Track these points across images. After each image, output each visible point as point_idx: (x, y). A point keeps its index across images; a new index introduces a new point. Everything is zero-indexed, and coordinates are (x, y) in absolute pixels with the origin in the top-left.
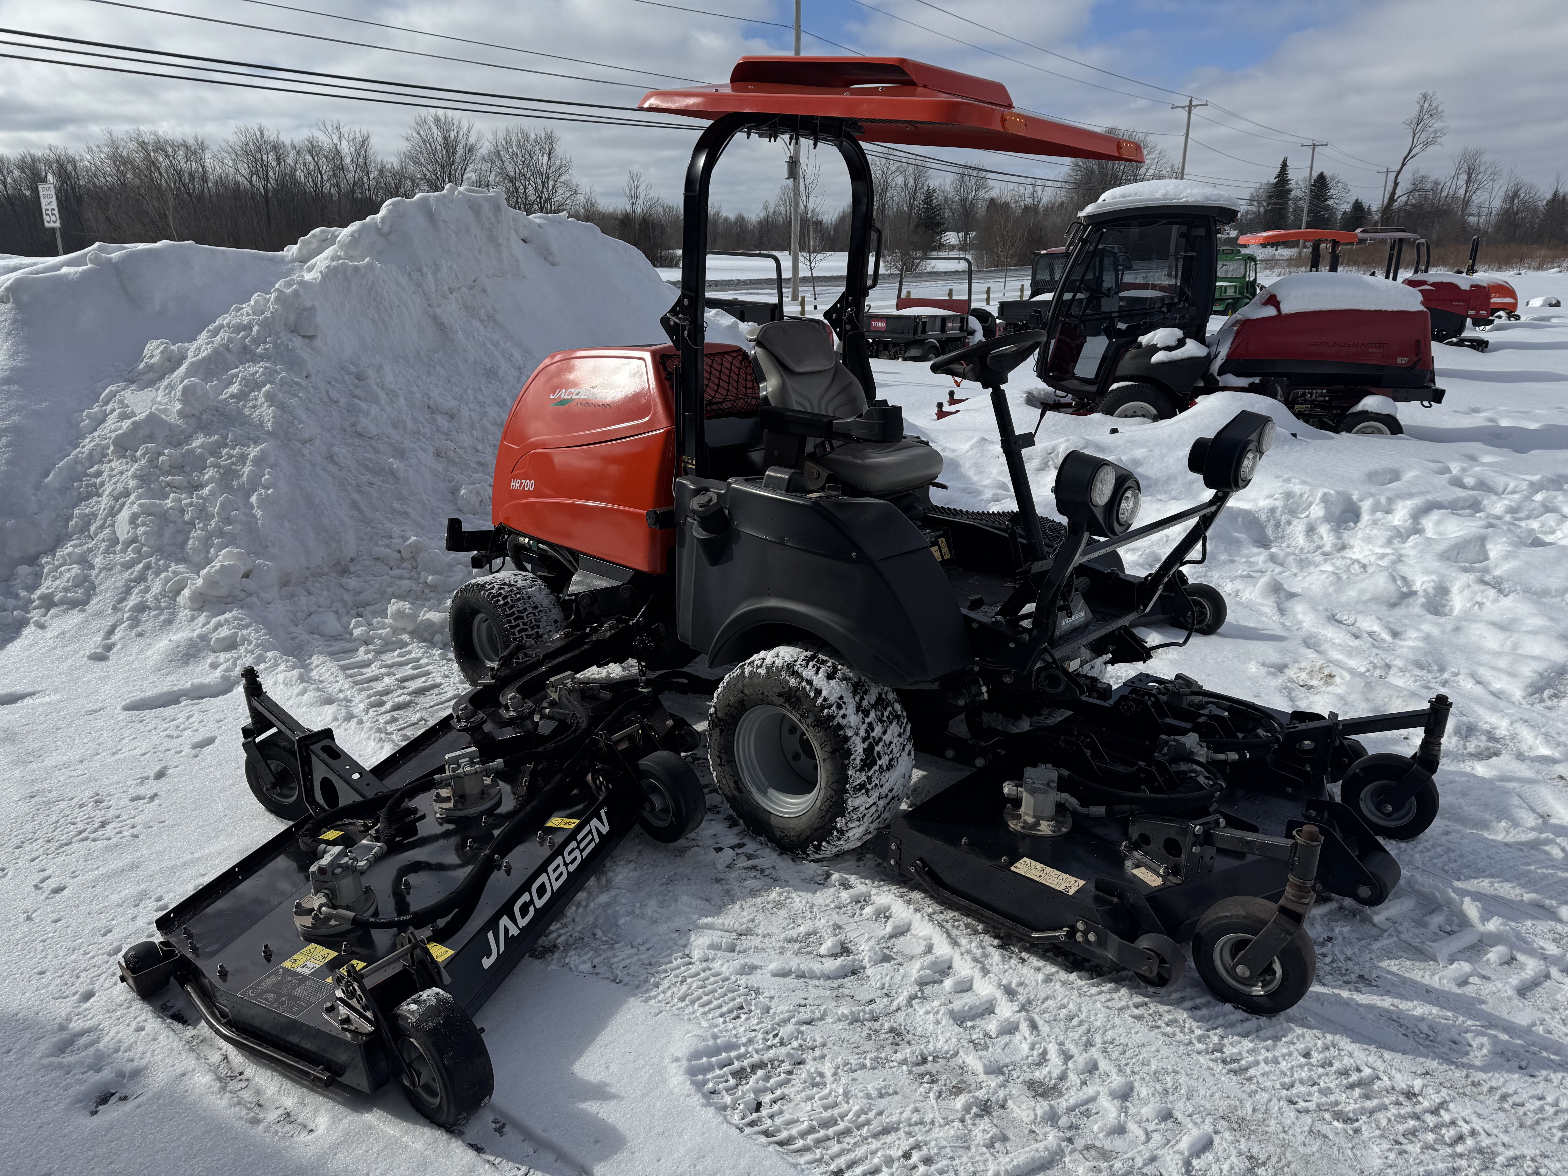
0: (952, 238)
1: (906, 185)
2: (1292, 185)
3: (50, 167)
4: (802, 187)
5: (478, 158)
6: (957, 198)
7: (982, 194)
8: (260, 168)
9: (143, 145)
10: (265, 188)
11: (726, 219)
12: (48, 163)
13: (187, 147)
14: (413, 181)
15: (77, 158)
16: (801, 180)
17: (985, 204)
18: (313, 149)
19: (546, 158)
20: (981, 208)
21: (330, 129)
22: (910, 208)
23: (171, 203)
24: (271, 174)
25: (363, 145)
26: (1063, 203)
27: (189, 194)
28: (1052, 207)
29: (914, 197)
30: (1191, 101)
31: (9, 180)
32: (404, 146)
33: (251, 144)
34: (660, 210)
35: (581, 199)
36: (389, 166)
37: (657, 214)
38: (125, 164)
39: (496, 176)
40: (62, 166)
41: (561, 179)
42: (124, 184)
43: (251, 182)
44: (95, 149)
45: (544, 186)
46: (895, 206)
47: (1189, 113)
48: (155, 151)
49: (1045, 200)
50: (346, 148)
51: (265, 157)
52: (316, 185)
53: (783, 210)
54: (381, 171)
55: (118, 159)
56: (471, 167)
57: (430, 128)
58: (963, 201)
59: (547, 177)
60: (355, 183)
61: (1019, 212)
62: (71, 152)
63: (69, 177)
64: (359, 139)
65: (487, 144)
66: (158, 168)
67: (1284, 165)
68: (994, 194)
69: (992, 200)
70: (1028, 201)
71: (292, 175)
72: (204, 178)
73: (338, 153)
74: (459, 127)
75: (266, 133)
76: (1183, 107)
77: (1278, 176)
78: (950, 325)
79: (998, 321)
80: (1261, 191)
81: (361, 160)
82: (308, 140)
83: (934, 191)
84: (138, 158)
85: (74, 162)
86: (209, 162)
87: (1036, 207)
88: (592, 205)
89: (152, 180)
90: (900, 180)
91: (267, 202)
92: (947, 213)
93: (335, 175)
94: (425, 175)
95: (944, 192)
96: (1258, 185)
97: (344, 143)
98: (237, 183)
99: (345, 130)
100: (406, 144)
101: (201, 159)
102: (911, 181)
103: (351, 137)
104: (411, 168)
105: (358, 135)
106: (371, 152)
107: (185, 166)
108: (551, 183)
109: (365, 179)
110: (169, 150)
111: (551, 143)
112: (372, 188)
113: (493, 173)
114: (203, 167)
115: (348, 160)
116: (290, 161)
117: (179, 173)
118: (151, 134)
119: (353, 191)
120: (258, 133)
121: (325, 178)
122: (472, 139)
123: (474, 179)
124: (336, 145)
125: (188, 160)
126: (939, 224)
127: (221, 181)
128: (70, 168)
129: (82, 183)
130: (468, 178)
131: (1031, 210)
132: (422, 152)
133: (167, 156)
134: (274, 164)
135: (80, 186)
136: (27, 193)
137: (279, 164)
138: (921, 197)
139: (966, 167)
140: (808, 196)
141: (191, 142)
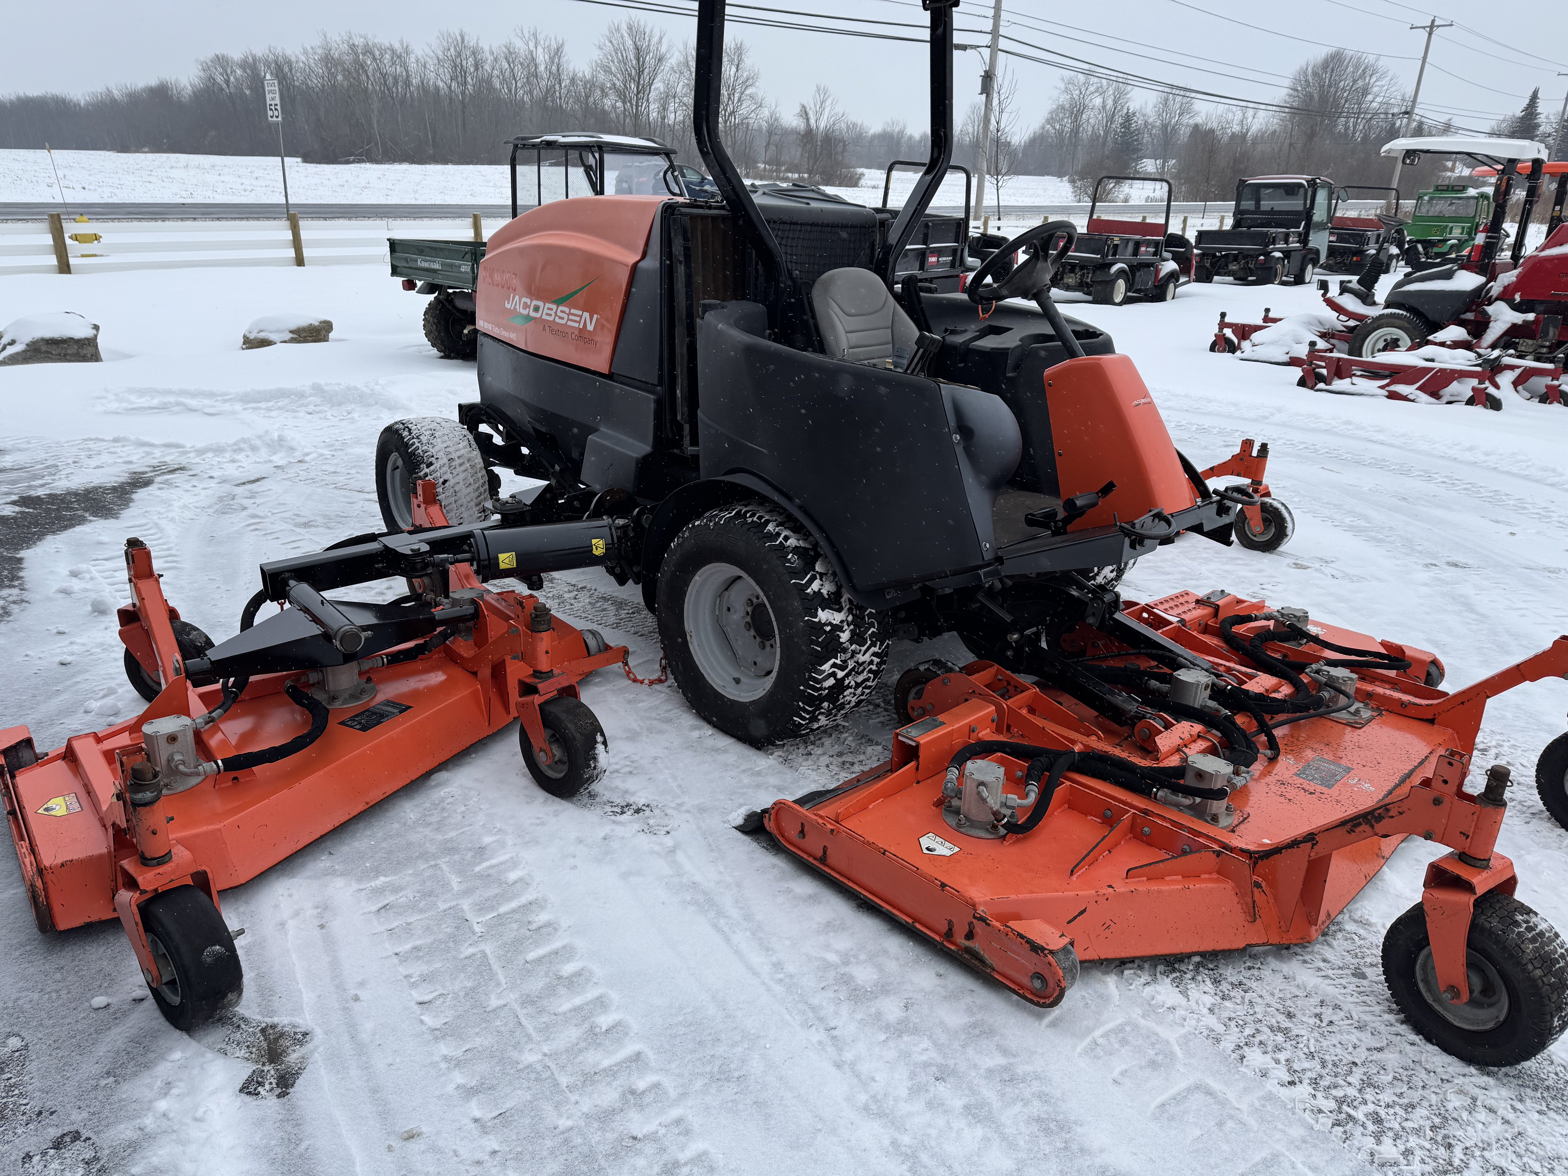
0: (1149, 165)
1: (1104, 107)
2: (1541, 119)
3: (269, 67)
4: (995, 102)
5: (667, 69)
6: (1158, 123)
7: (1185, 120)
8: (458, 72)
9: (353, 47)
10: (463, 93)
11: (911, 138)
12: (267, 64)
13: (393, 51)
14: (603, 90)
15: (293, 59)
16: (995, 95)
17: (1189, 131)
18: (510, 55)
19: (734, 69)
20: (1184, 133)
21: (527, 35)
22: (1106, 133)
23: (376, 105)
24: (469, 79)
25: (557, 53)
26: (1275, 131)
27: (392, 97)
28: (1262, 136)
29: (1111, 119)
30: (1433, 21)
31: (232, 79)
32: (596, 55)
33: (452, 50)
34: (843, 126)
35: (765, 113)
36: (580, 75)
37: (841, 131)
38: (336, 66)
39: (683, 87)
40: (279, 67)
41: (748, 92)
42: (334, 86)
43: (450, 88)
44: (310, 50)
45: (729, 98)
46: (1090, 129)
47: (1430, 34)
48: (364, 54)
49: (1254, 129)
50: (542, 57)
51: (464, 63)
52: (510, 91)
53: (970, 130)
54: (573, 80)
55: (328, 60)
56: (659, 77)
57: (622, 37)
58: (1164, 127)
59: (734, 89)
60: (548, 91)
61: (1226, 139)
62: (288, 52)
63: (285, 77)
64: (554, 46)
65: (677, 54)
66: (366, 72)
67: (1534, 97)
68: (1199, 120)
69: (1196, 126)
70: (1236, 128)
71: (489, 81)
72: (407, 83)
73: (533, 59)
74: (650, 36)
75: (466, 38)
76: (1424, 28)
77: (1526, 109)
78: (1143, 249)
79: (1196, 251)
80: (1504, 125)
81: (554, 68)
82: (506, 47)
83: (1134, 114)
84: (348, 59)
85: (289, 63)
86: (413, 66)
87: (1244, 136)
88: (776, 119)
89: (360, 83)
90: (1098, 101)
91: (464, 107)
92: (1146, 138)
93: (528, 82)
94: (614, 84)
95: (1144, 115)
96: (1501, 118)
97: (540, 50)
98: (437, 88)
99: (541, 37)
100: (599, 52)
101: (405, 63)
102: (1110, 103)
103: (547, 44)
104: (601, 76)
105: (553, 42)
106: (564, 60)
107: (390, 70)
108: (737, 95)
109: (557, 87)
110: (377, 53)
111: (740, 55)
112: (563, 96)
113: (681, 84)
114: (407, 72)
115: (542, 68)
116: (487, 67)
117: (384, 76)
118: (361, 36)
119: (545, 99)
120: (459, 38)
121: (519, 85)
122: (663, 49)
123: (662, 90)
124: (532, 52)
125: (394, 63)
126: (1136, 150)
127: (423, 87)
128: (286, 69)
129: (297, 84)
130: (656, 89)
131: (1240, 138)
132: (613, 61)
133: (375, 59)
134: (472, 69)
135: (294, 86)
136: (248, 92)
137: (477, 69)
138: (1119, 120)
139: (1172, 86)
140: (1001, 112)
141: (397, 46)
